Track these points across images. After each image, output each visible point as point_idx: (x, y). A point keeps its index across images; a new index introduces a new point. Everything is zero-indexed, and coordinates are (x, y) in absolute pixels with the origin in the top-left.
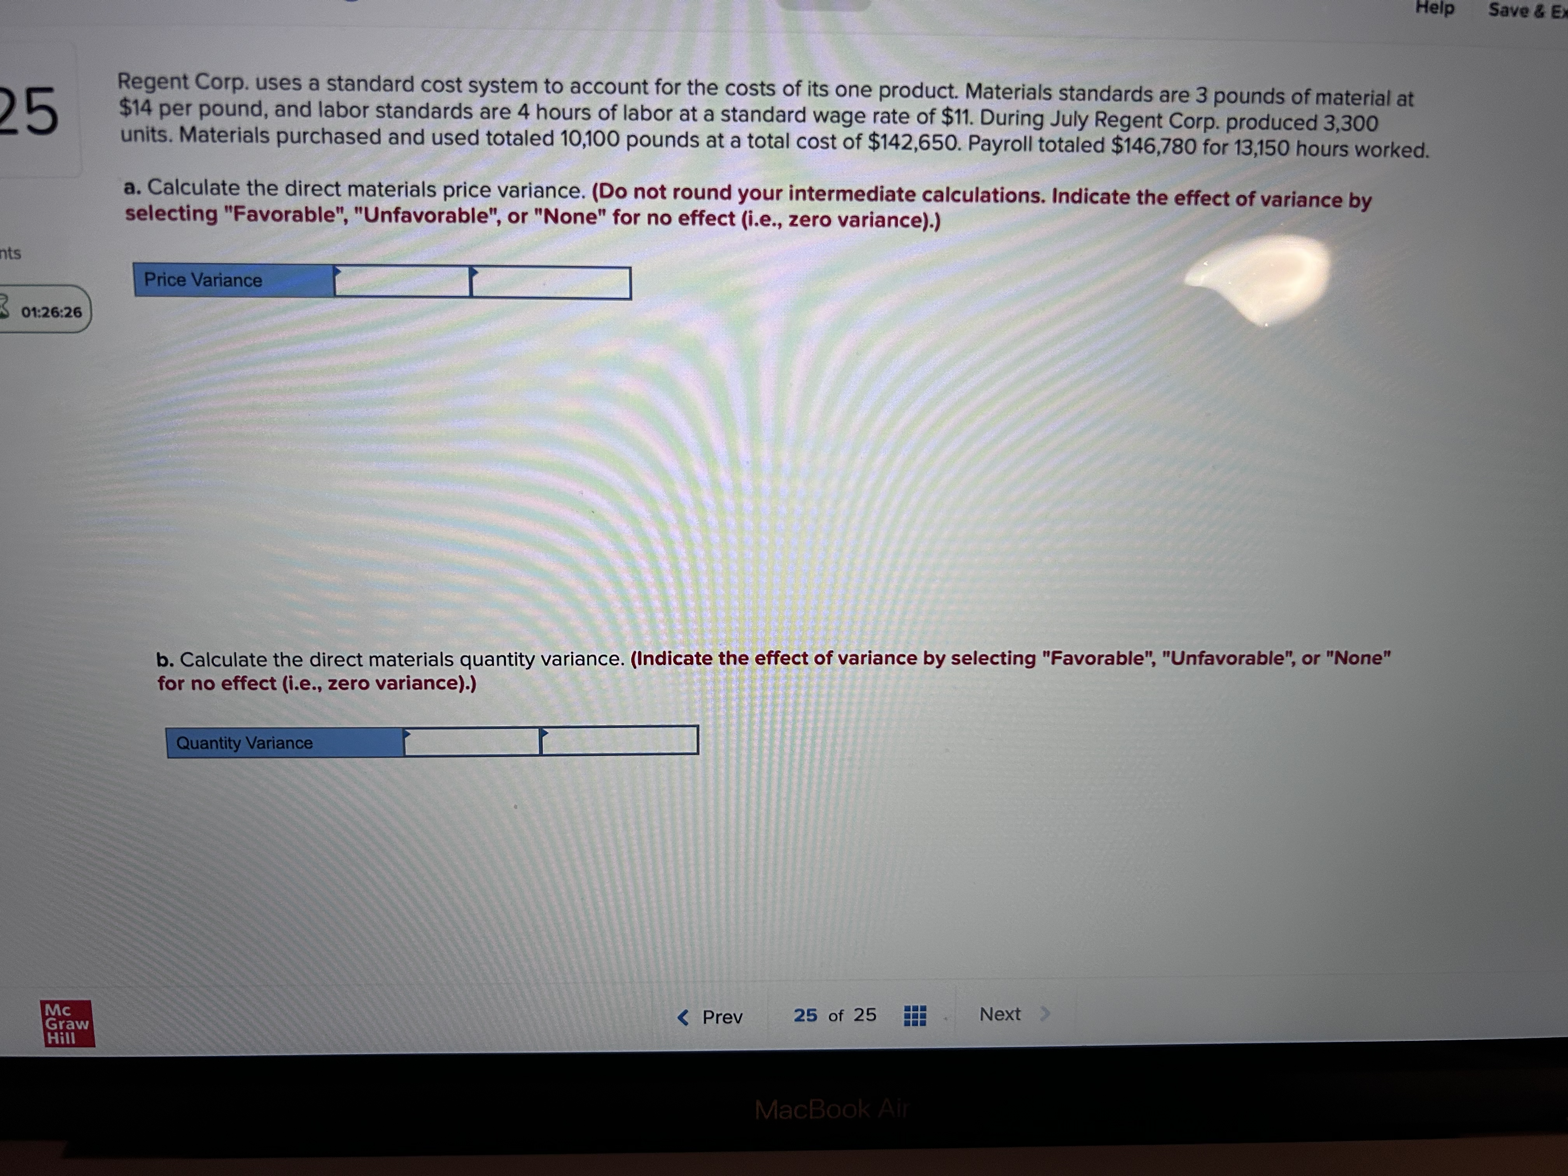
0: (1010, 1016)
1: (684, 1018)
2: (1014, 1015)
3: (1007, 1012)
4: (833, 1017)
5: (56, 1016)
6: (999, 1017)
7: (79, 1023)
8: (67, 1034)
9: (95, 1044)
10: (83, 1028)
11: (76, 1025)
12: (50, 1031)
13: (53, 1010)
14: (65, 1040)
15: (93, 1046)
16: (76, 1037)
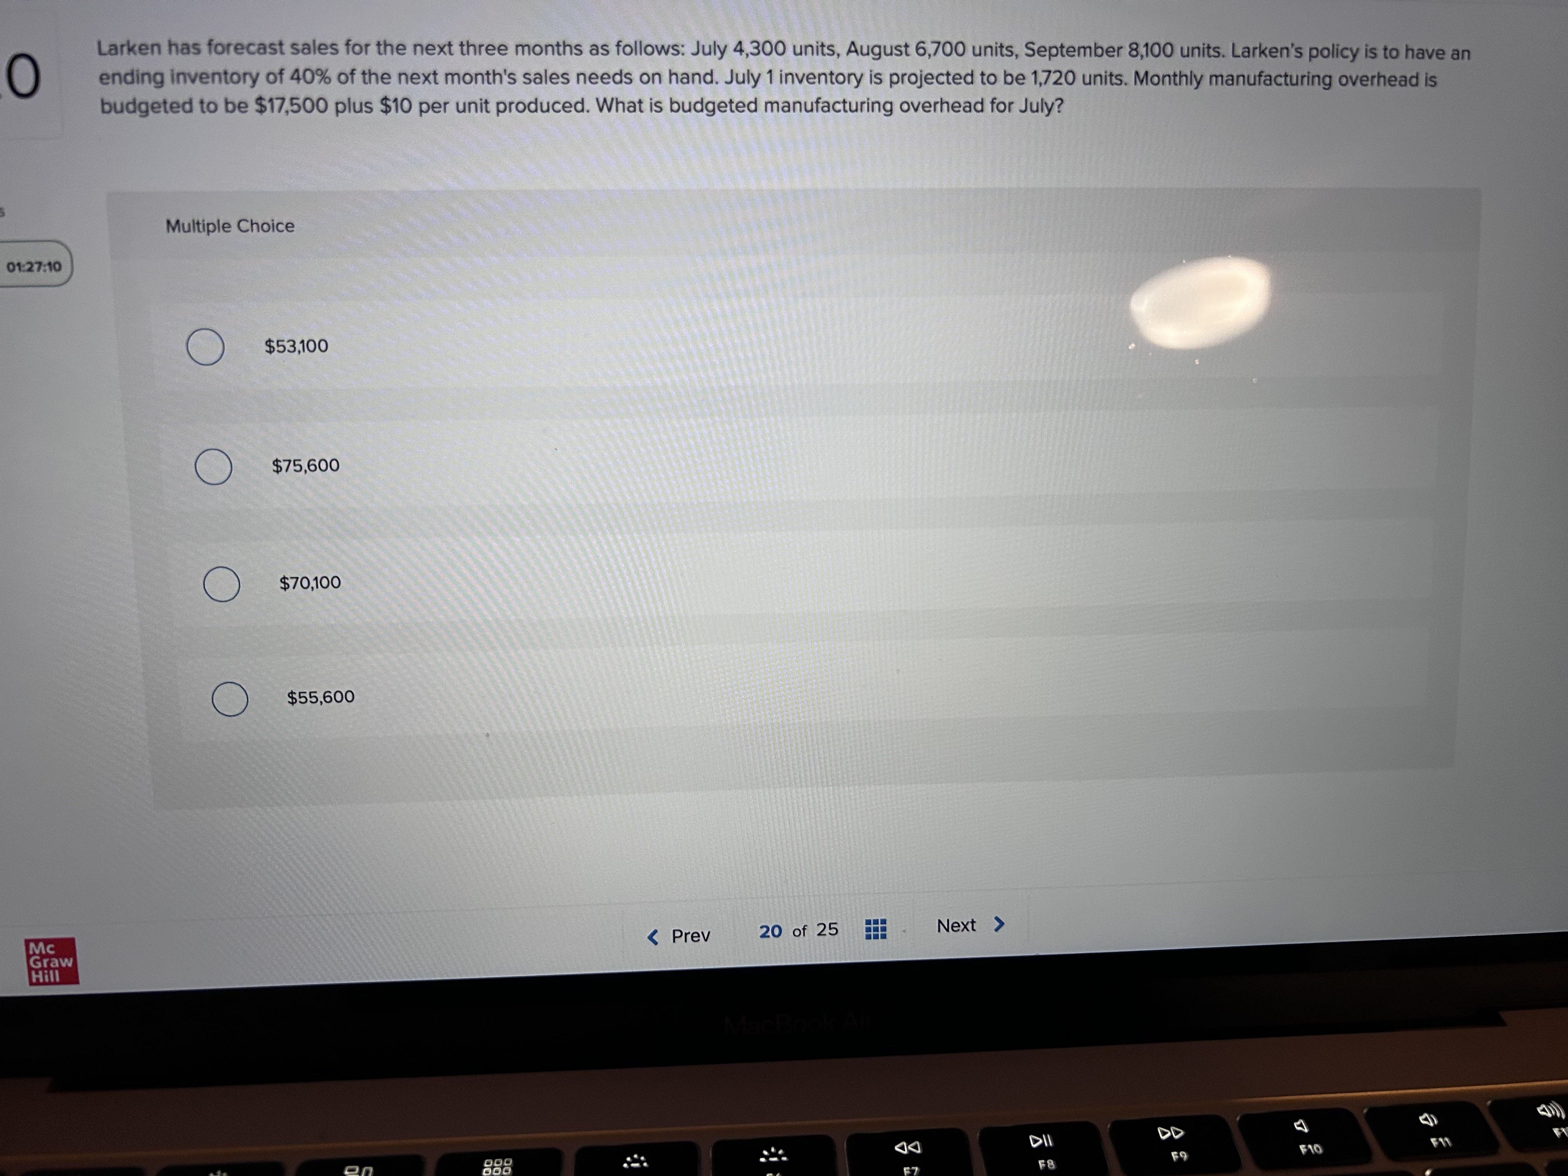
0: (965, 927)
1: (654, 937)
2: (969, 926)
3: (963, 923)
4: (797, 933)
5: (41, 954)
6: (955, 929)
7: (64, 961)
8: (51, 972)
9: (79, 981)
10: (67, 965)
11: (60, 963)
12: (33, 969)
13: (37, 948)
14: (49, 978)
15: (77, 983)
16: (60, 974)
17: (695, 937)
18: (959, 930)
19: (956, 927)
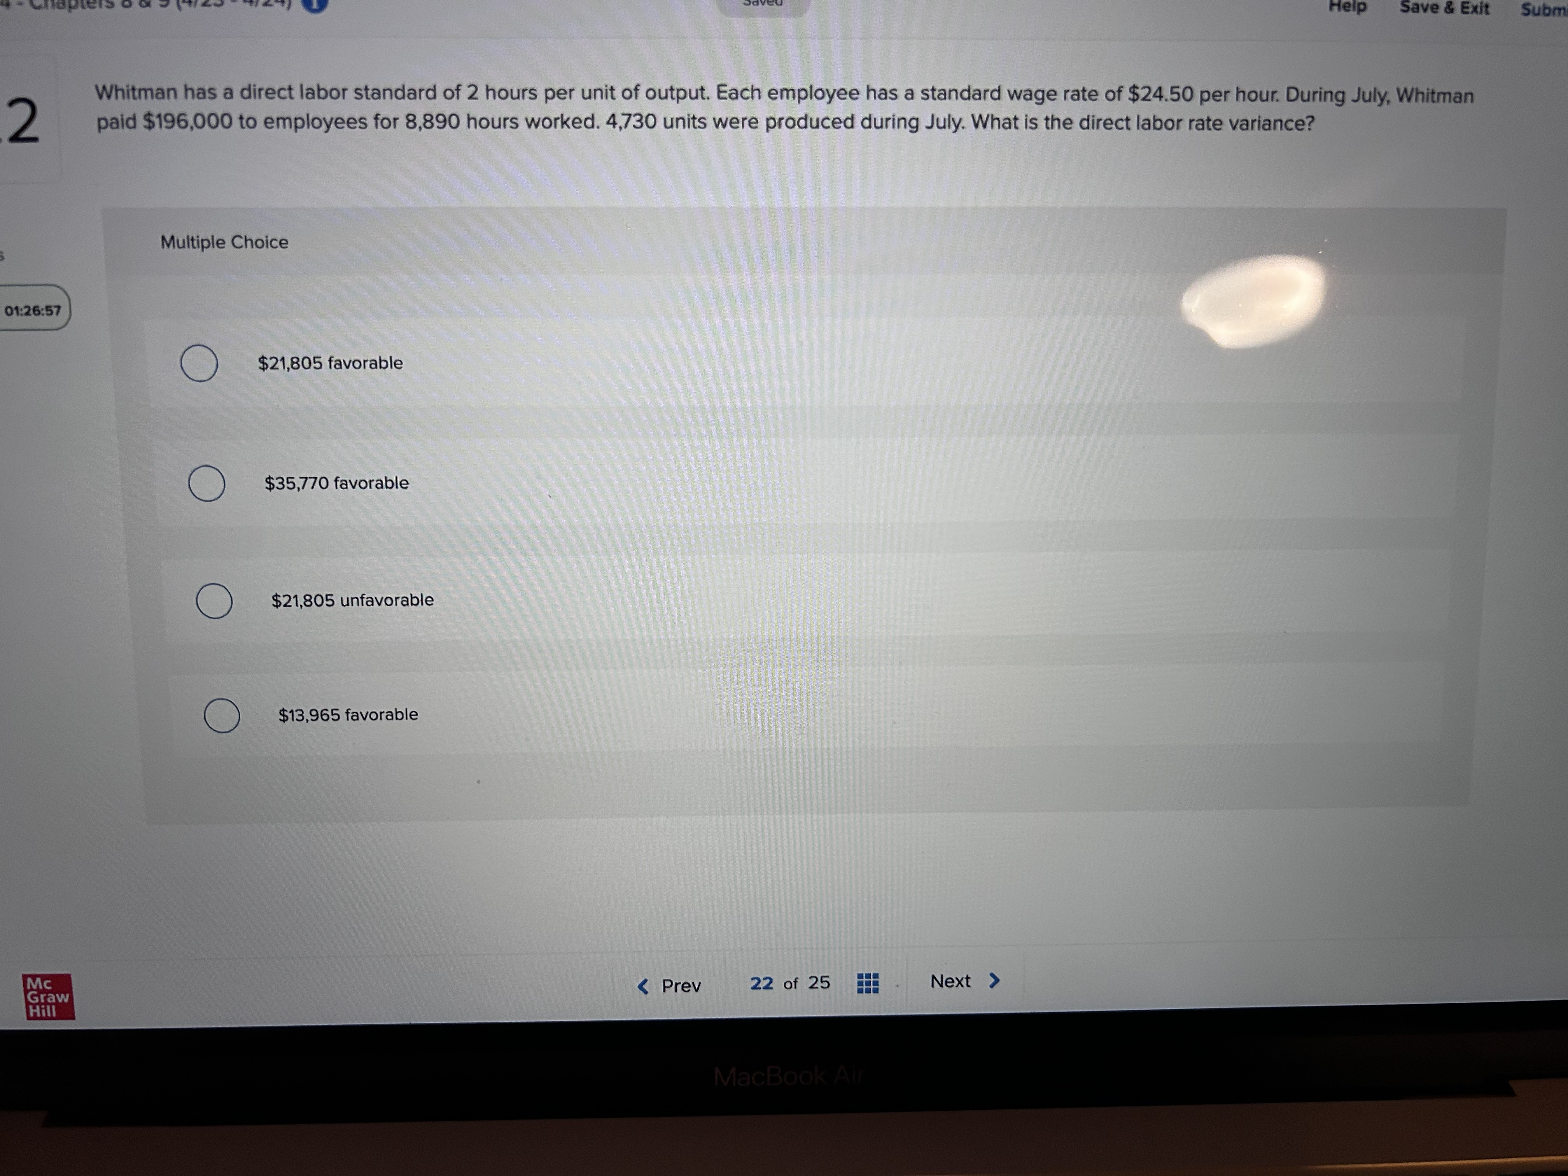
0: (960, 983)
1: (644, 987)
2: (964, 982)
3: (957, 979)
4: (788, 985)
5: (38, 989)
6: (949, 984)
7: (60, 996)
8: (48, 1007)
9: (74, 1016)
10: (63, 1000)
11: (56, 999)
12: (31, 1004)
13: (34, 983)
14: (46, 1013)
15: (73, 1018)
16: (56, 1009)
17: (686, 987)
18: (953, 986)
19: (950, 982)
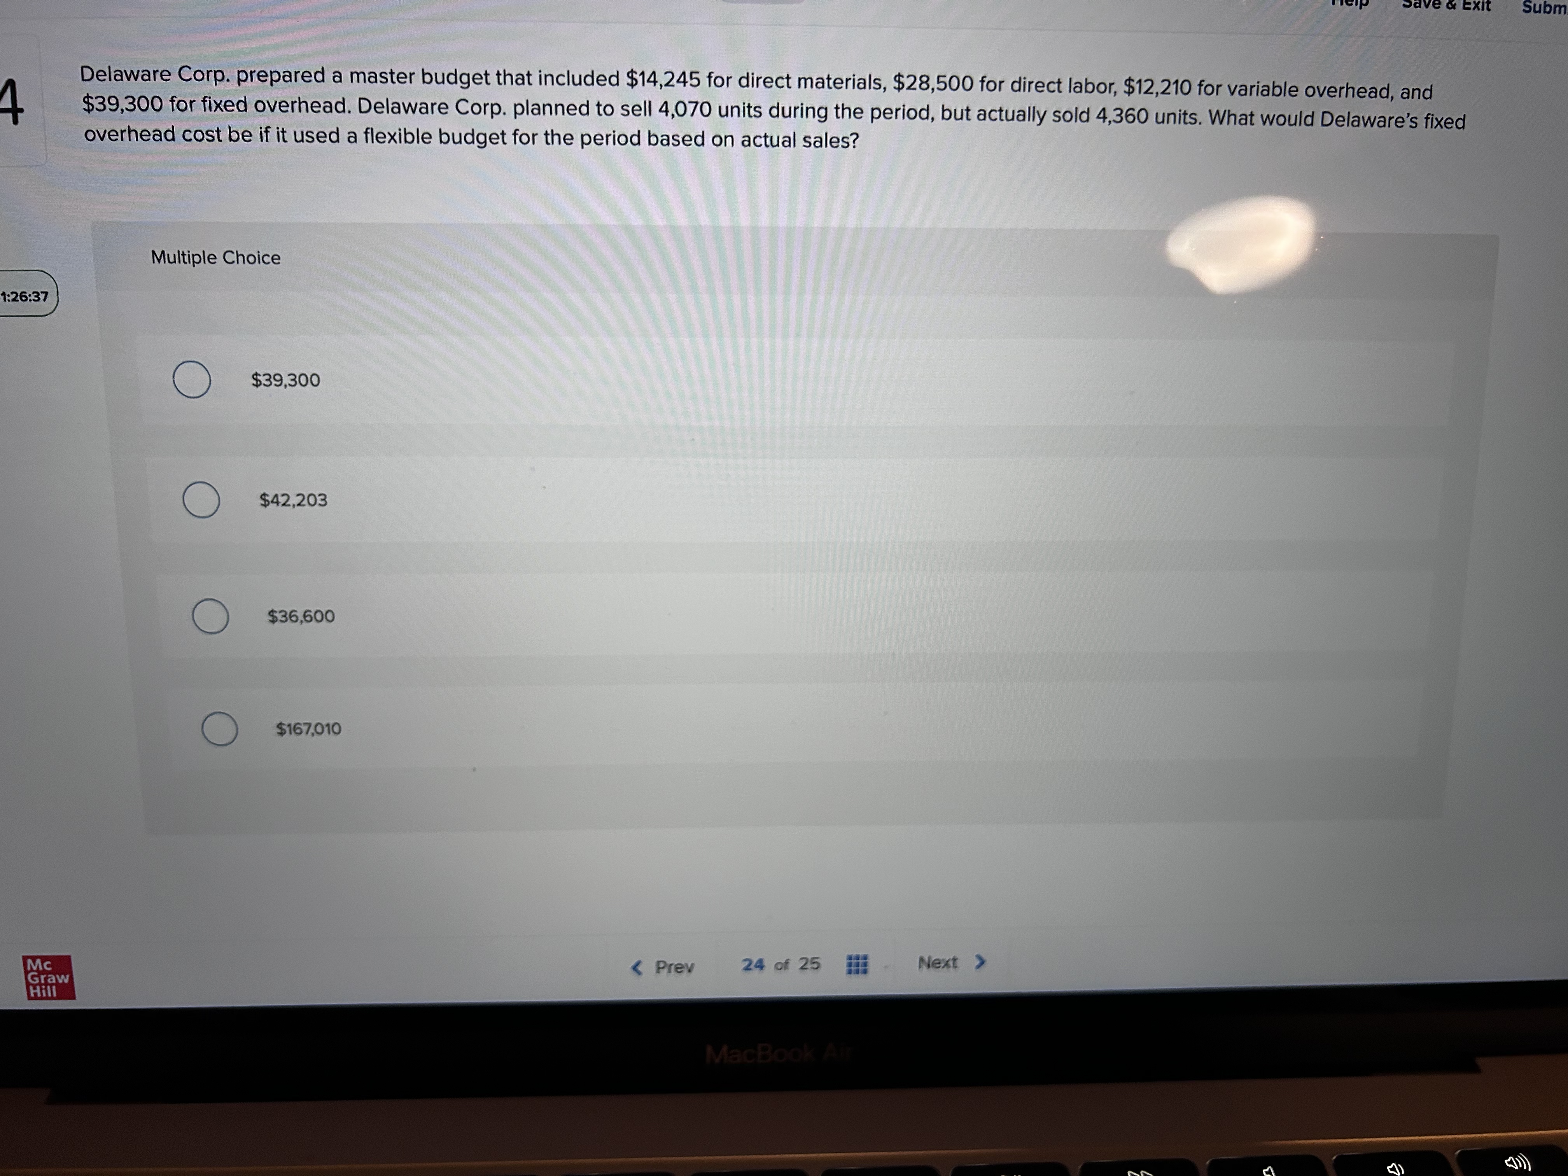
0: (947, 964)
1: (638, 968)
2: (951, 963)
3: (944, 960)
4: (779, 967)
5: (38, 970)
7: (60, 977)
8: (49, 988)
10: (63, 982)
11: (56, 979)
12: (32, 984)
13: (34, 964)
14: (47, 993)
15: (74, 998)
16: (57, 991)
17: (679, 968)
18: (939, 967)
19: (937, 964)
